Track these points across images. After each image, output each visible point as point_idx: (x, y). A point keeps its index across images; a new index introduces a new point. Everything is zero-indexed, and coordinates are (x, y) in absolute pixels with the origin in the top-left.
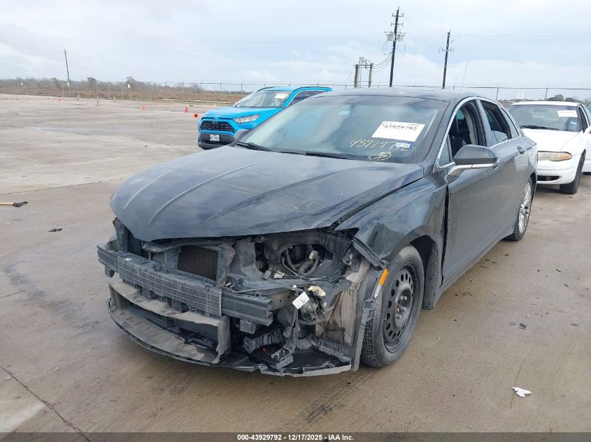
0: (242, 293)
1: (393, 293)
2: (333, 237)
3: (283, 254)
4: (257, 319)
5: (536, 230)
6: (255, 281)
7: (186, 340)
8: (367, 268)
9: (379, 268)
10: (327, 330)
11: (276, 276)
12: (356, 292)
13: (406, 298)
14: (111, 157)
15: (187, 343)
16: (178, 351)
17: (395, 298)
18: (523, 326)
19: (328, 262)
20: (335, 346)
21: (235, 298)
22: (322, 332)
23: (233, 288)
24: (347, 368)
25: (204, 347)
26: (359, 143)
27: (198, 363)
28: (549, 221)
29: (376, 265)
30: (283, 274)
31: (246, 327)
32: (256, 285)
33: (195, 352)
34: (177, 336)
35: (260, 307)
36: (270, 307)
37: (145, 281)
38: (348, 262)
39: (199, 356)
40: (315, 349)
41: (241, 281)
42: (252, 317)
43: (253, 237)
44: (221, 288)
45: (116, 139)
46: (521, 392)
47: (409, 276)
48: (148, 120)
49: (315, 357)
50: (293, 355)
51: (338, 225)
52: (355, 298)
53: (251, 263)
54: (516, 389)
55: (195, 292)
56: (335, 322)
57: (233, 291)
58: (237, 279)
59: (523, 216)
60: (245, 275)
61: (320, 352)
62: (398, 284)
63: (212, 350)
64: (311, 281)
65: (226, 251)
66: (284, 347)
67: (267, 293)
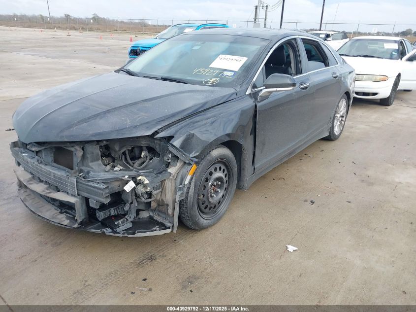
0: (89, 181)
1: (207, 180)
2: (159, 142)
3: (124, 153)
4: (98, 198)
5: (351, 132)
6: (99, 172)
7: (61, 210)
8: (182, 163)
9: (190, 164)
10: (159, 205)
11: (116, 169)
12: (173, 180)
13: (220, 183)
14: (67, 75)
15: (61, 213)
16: (53, 218)
17: (208, 184)
18: (312, 202)
19: (156, 159)
20: (164, 216)
21: (84, 184)
22: (155, 206)
23: (83, 178)
24: (168, 231)
25: (71, 216)
26: (199, 71)
27: (65, 227)
28: (362, 126)
29: (187, 162)
30: (122, 168)
31: (93, 204)
32: (98, 176)
33: (64, 219)
34: (56, 208)
35: (99, 191)
36: (107, 191)
37: (34, 170)
38: (169, 159)
39: (66, 222)
40: (151, 218)
41: (88, 173)
42: (96, 197)
43: (98, 142)
44: (75, 177)
45: (74, 62)
46: (291, 248)
47: (223, 167)
48: (103, 47)
49: (151, 223)
50: (132, 222)
51: (158, 133)
52: (173, 184)
53: (98, 160)
54: (288, 246)
55: (61, 179)
56: (162, 200)
57: (83, 179)
58: (86, 171)
59: (339, 123)
60: (92, 168)
61: (154, 220)
62: (211, 174)
63: (73, 219)
64: (140, 173)
65: (78, 152)
66: (126, 217)
67: (105, 181)
